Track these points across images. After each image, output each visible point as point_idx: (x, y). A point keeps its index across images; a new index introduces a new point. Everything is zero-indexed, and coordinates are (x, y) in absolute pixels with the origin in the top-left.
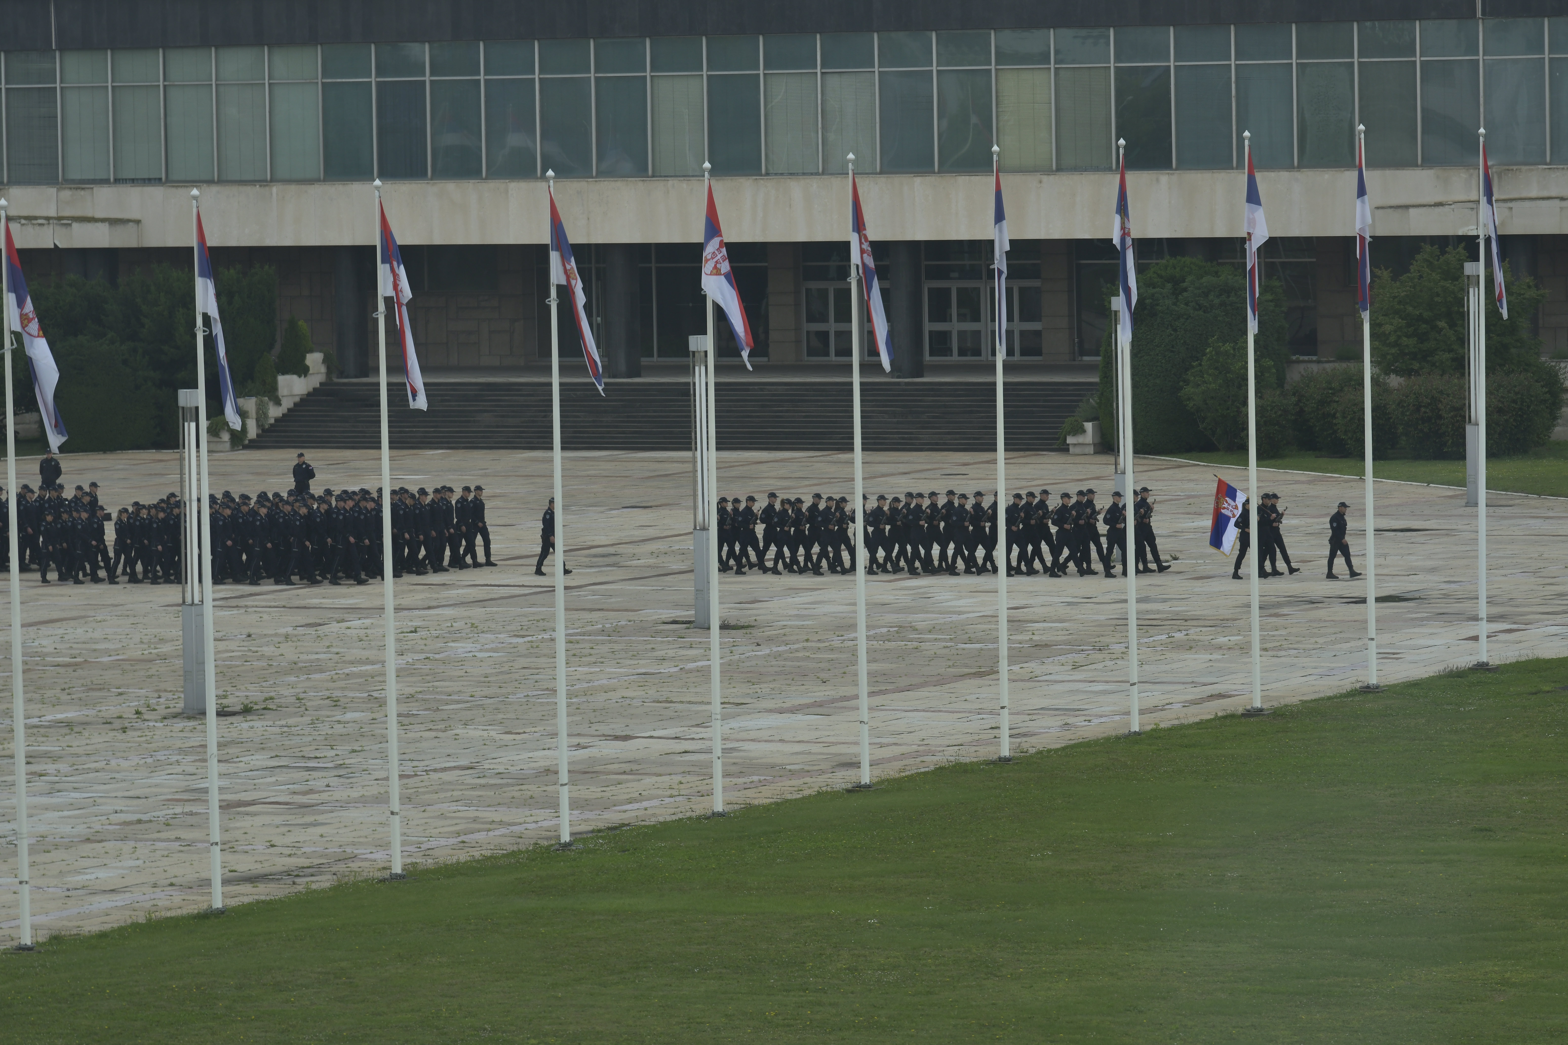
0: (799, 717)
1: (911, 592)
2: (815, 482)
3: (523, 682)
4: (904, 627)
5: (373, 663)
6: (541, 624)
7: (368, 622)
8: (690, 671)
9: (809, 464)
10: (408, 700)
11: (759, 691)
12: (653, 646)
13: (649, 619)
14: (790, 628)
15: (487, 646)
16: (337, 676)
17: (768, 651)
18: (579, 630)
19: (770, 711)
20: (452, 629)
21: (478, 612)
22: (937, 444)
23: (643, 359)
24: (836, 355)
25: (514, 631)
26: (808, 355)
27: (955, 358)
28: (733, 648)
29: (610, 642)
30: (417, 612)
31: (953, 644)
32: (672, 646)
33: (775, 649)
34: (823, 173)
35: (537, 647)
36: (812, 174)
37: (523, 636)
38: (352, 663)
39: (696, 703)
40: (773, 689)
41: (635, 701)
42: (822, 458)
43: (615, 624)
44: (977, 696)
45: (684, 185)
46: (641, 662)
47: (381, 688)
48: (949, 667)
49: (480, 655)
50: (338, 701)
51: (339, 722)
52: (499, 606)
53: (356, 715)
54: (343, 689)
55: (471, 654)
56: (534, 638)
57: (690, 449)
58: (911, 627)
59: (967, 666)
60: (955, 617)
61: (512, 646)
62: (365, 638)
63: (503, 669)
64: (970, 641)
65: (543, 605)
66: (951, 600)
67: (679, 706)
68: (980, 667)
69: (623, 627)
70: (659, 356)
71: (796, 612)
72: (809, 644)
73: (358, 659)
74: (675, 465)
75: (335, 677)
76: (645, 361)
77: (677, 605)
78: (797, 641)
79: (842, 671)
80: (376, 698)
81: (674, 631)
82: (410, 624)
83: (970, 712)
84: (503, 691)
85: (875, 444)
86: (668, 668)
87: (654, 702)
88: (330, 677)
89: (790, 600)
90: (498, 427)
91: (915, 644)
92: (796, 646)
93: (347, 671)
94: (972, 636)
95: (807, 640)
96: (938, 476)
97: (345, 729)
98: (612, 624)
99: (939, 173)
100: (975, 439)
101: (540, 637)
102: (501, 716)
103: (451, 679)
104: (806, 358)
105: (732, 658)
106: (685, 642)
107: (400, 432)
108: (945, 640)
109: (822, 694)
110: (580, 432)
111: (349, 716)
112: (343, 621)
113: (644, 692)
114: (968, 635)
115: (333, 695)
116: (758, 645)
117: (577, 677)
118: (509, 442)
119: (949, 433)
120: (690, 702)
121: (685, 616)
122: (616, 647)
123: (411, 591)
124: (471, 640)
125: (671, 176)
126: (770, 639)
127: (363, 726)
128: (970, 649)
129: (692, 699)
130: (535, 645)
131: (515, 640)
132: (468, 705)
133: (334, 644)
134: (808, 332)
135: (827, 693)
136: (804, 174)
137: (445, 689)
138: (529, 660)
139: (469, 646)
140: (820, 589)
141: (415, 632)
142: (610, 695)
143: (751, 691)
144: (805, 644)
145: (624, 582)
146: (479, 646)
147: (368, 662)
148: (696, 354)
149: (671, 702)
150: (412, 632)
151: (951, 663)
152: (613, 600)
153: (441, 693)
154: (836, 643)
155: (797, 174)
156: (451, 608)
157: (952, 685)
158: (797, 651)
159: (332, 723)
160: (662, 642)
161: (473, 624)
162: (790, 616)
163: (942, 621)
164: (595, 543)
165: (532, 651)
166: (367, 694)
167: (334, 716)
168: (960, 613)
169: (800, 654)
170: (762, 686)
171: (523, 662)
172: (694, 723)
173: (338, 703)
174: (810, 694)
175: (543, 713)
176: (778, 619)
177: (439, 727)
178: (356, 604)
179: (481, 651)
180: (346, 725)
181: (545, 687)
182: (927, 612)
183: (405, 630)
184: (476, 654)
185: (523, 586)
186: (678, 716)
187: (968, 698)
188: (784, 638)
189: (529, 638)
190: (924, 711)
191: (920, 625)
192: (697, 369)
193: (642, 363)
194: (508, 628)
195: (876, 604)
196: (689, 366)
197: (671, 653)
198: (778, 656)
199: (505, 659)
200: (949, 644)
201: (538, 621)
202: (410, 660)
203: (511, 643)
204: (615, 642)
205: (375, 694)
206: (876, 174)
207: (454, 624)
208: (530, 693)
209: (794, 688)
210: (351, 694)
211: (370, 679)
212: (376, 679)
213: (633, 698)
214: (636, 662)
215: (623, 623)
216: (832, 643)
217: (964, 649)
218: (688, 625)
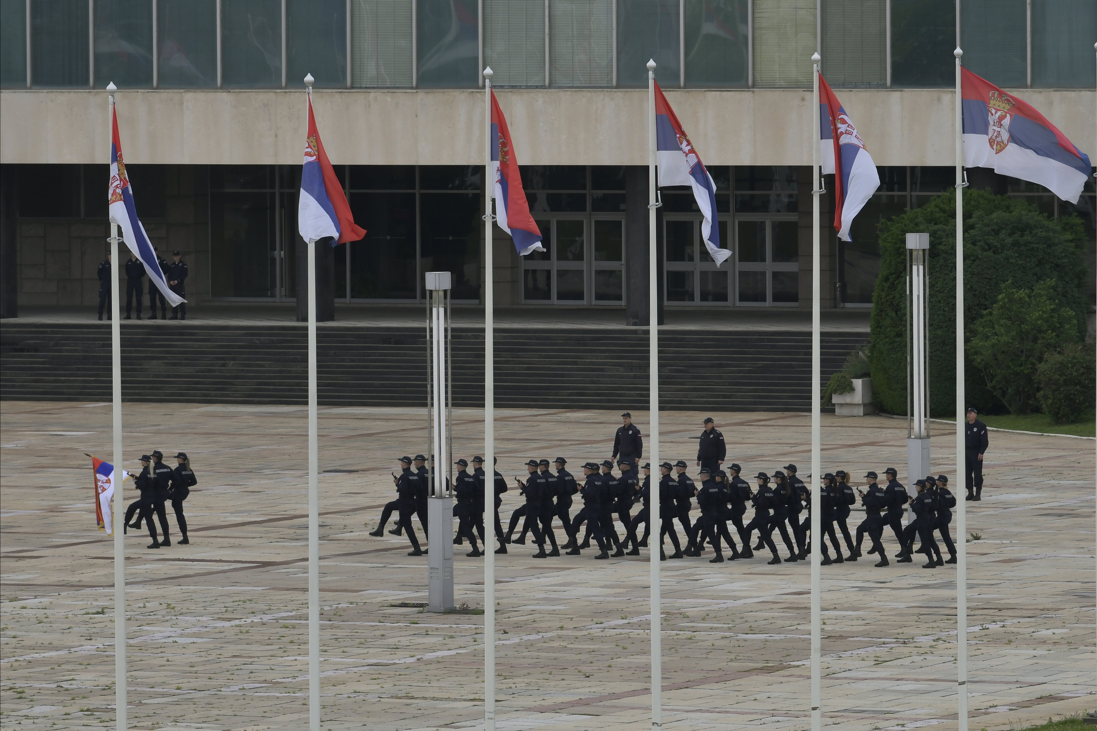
0: (564, 716)
1: (675, 573)
2: (544, 444)
3: (236, 672)
4: (673, 614)
5: (57, 649)
6: (248, 605)
7: (46, 601)
8: (429, 662)
9: (536, 424)
10: (104, 692)
11: (513, 686)
12: (383, 632)
13: (374, 601)
14: (540, 613)
15: (188, 631)
16: (18, 663)
17: (517, 640)
18: (294, 613)
19: (529, 709)
20: (144, 610)
21: (172, 591)
22: (681, 402)
23: (336, 300)
24: (558, 299)
25: (218, 613)
26: (526, 298)
27: (697, 303)
28: (476, 636)
29: (332, 627)
30: (101, 590)
31: (732, 634)
32: (404, 633)
33: (526, 638)
34: (550, 86)
35: (247, 632)
36: (537, 87)
37: (229, 620)
38: (32, 648)
39: (441, 699)
40: (528, 684)
41: (369, 696)
42: (548, 417)
43: (334, 606)
44: (768, 695)
45: (388, 98)
46: (371, 651)
47: (71, 677)
48: (731, 661)
49: (181, 641)
50: (23, 692)
51: (27, 717)
52: (196, 584)
53: (46, 709)
54: (27, 678)
55: (171, 640)
56: (242, 622)
57: (425, 405)
58: (680, 614)
59: (751, 660)
60: (730, 603)
61: (217, 630)
62: (46, 620)
63: (210, 658)
64: (752, 631)
65: (248, 584)
66: (723, 583)
67: (422, 703)
68: (767, 661)
69: (344, 610)
70: (352, 297)
71: (543, 595)
72: (564, 632)
73: (39, 643)
74: (378, 423)
75: (16, 664)
76: (338, 302)
77: (403, 586)
78: (549, 629)
79: (607, 664)
80: (67, 690)
81: (405, 615)
82: (95, 603)
83: (762, 714)
84: (213, 682)
85: (609, 401)
86: (403, 659)
87: (392, 697)
88: (9, 665)
89: (535, 581)
90: (168, 376)
91: (689, 634)
92: (549, 635)
93: (28, 658)
94: (754, 625)
95: (562, 628)
96: (686, 439)
97: (35, 725)
98: (331, 606)
99: (685, 87)
100: (725, 397)
101: (249, 621)
102: (215, 712)
103: (151, 669)
104: (524, 301)
105: (476, 647)
106: (419, 628)
107: (55, 381)
108: (721, 630)
109: (588, 690)
110: (265, 384)
111: (38, 710)
112: (16, 599)
113: (378, 687)
114: (748, 625)
115: (17, 686)
116: (505, 632)
117: (299, 667)
118: (181, 395)
119: (695, 390)
120: (434, 699)
121: (416, 598)
122: (340, 633)
123: (91, 565)
124: (169, 624)
125: (373, 88)
126: (518, 627)
127: (56, 722)
128: (753, 640)
129: (437, 695)
130: (244, 629)
131: (220, 624)
132: (175, 698)
133: (10, 627)
134: (526, 271)
135: (593, 690)
136: (528, 87)
137: (147, 680)
138: (239, 647)
139: (167, 630)
140: (569, 569)
141: (103, 613)
142: (340, 688)
143: (504, 686)
144: (560, 632)
145: (338, 558)
146: (179, 631)
147: (51, 647)
148: (434, 294)
149: (412, 698)
150: (98, 613)
151: (732, 656)
152: (328, 579)
153: (142, 684)
154: (596, 631)
155: (520, 87)
156: (141, 586)
157: (737, 682)
158: (551, 639)
159: (18, 718)
160: (393, 628)
161: (169, 605)
162: (538, 599)
163: (715, 607)
164: (297, 513)
165: (241, 636)
166: (55, 685)
167: (20, 710)
168: (735, 598)
169: (556, 644)
170: (515, 680)
171: (232, 649)
172: (442, 723)
173: (23, 695)
174: (572, 691)
175: (265, 709)
176: (524, 602)
177: (145, 724)
178: (29, 579)
179: (181, 636)
180: (36, 721)
181: (262, 679)
182: (697, 597)
183: (90, 611)
184: (177, 639)
185: (221, 561)
186: (423, 715)
187: (757, 697)
188: (535, 625)
189: (237, 622)
190: (708, 711)
191: (691, 612)
192: (435, 310)
193: (336, 305)
194: (211, 610)
195: (636, 587)
196: (425, 309)
197: (405, 641)
198: (529, 645)
199: (211, 646)
200: (727, 634)
201: (244, 602)
202: (101, 646)
203: (215, 628)
204: (338, 627)
205: (65, 685)
206: (612, 87)
207: (147, 605)
208: (245, 686)
209: (553, 683)
210: (37, 685)
211: (56, 667)
212: (63, 667)
213: (367, 693)
214: (365, 651)
215: (344, 605)
216: (591, 631)
217: (745, 640)
218: (421, 609)
